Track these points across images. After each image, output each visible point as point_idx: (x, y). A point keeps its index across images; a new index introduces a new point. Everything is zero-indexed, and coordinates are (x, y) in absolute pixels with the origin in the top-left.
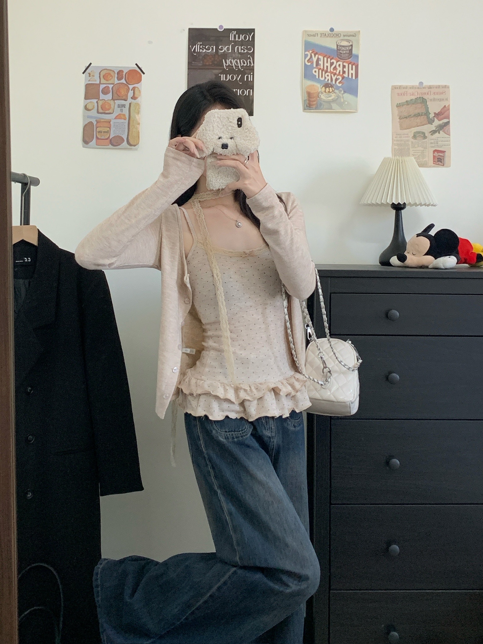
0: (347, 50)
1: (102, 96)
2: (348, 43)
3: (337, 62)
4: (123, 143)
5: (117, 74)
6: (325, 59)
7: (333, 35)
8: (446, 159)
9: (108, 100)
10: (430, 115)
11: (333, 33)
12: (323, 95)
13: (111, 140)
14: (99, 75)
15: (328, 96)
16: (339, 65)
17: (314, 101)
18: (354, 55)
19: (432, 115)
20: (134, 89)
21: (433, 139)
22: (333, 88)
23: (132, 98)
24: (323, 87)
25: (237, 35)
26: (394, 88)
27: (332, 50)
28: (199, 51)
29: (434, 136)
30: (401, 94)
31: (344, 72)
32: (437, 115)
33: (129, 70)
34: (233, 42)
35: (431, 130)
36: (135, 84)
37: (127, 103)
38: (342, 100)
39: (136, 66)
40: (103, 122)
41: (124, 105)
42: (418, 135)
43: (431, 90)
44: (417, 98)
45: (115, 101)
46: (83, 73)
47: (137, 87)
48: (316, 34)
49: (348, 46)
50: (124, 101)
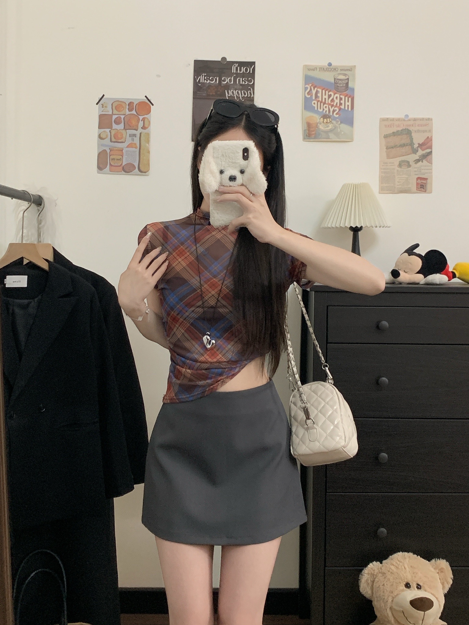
0: (344, 84)
1: (115, 126)
2: (344, 76)
3: (334, 94)
4: (135, 170)
5: (128, 105)
6: (324, 91)
7: (331, 69)
8: (428, 186)
9: (120, 130)
10: (414, 145)
11: (331, 67)
12: (321, 126)
13: (123, 168)
14: (111, 106)
15: (326, 126)
16: (337, 98)
17: (313, 131)
18: (350, 88)
19: (416, 146)
20: (144, 120)
21: (416, 168)
22: (330, 119)
23: (142, 128)
24: (321, 118)
25: (239, 68)
26: (383, 120)
27: (329, 83)
28: (203, 82)
29: (417, 164)
30: (388, 126)
31: (341, 104)
32: (420, 145)
33: (139, 102)
34: (235, 74)
35: (415, 160)
36: (145, 115)
37: (137, 133)
38: (339, 130)
39: (146, 98)
40: (116, 150)
41: (135, 134)
42: (403, 164)
43: (414, 122)
44: (403, 129)
45: (127, 130)
46: (97, 104)
47: (147, 118)
48: (315, 68)
49: (344, 80)
50: (135, 131)
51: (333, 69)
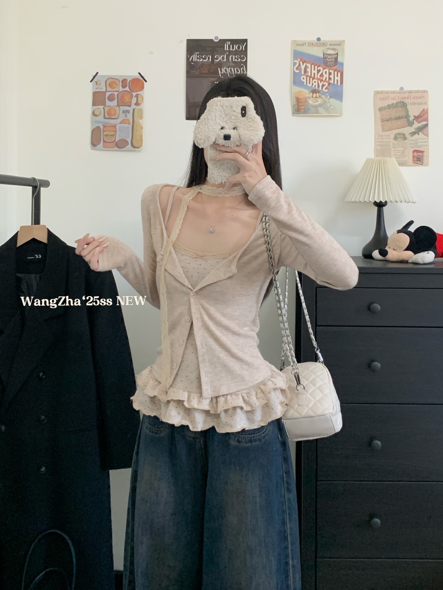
0: (333, 58)
1: (108, 103)
2: (334, 51)
3: (323, 69)
4: (128, 146)
5: (122, 82)
6: (313, 66)
7: (320, 44)
8: (425, 159)
9: (114, 106)
10: (410, 118)
11: (320, 42)
12: (311, 101)
13: (116, 143)
14: (105, 84)
15: (315, 101)
16: (326, 72)
17: (303, 106)
18: (339, 63)
19: (412, 118)
20: (137, 96)
21: (412, 140)
22: (320, 94)
23: (135, 104)
24: (310, 93)
25: (231, 46)
26: (377, 93)
27: (319, 58)
28: (196, 60)
29: (413, 137)
30: (383, 99)
31: (330, 79)
32: (416, 118)
33: (132, 79)
34: (228, 51)
35: (410, 132)
36: (138, 91)
37: (131, 109)
38: (328, 105)
39: (139, 75)
40: (109, 126)
41: (128, 110)
42: (398, 137)
43: (410, 94)
44: (398, 102)
45: (120, 107)
46: (91, 81)
47: (140, 94)
48: (304, 43)
49: (334, 55)
50: (128, 107)
51: (322, 44)
